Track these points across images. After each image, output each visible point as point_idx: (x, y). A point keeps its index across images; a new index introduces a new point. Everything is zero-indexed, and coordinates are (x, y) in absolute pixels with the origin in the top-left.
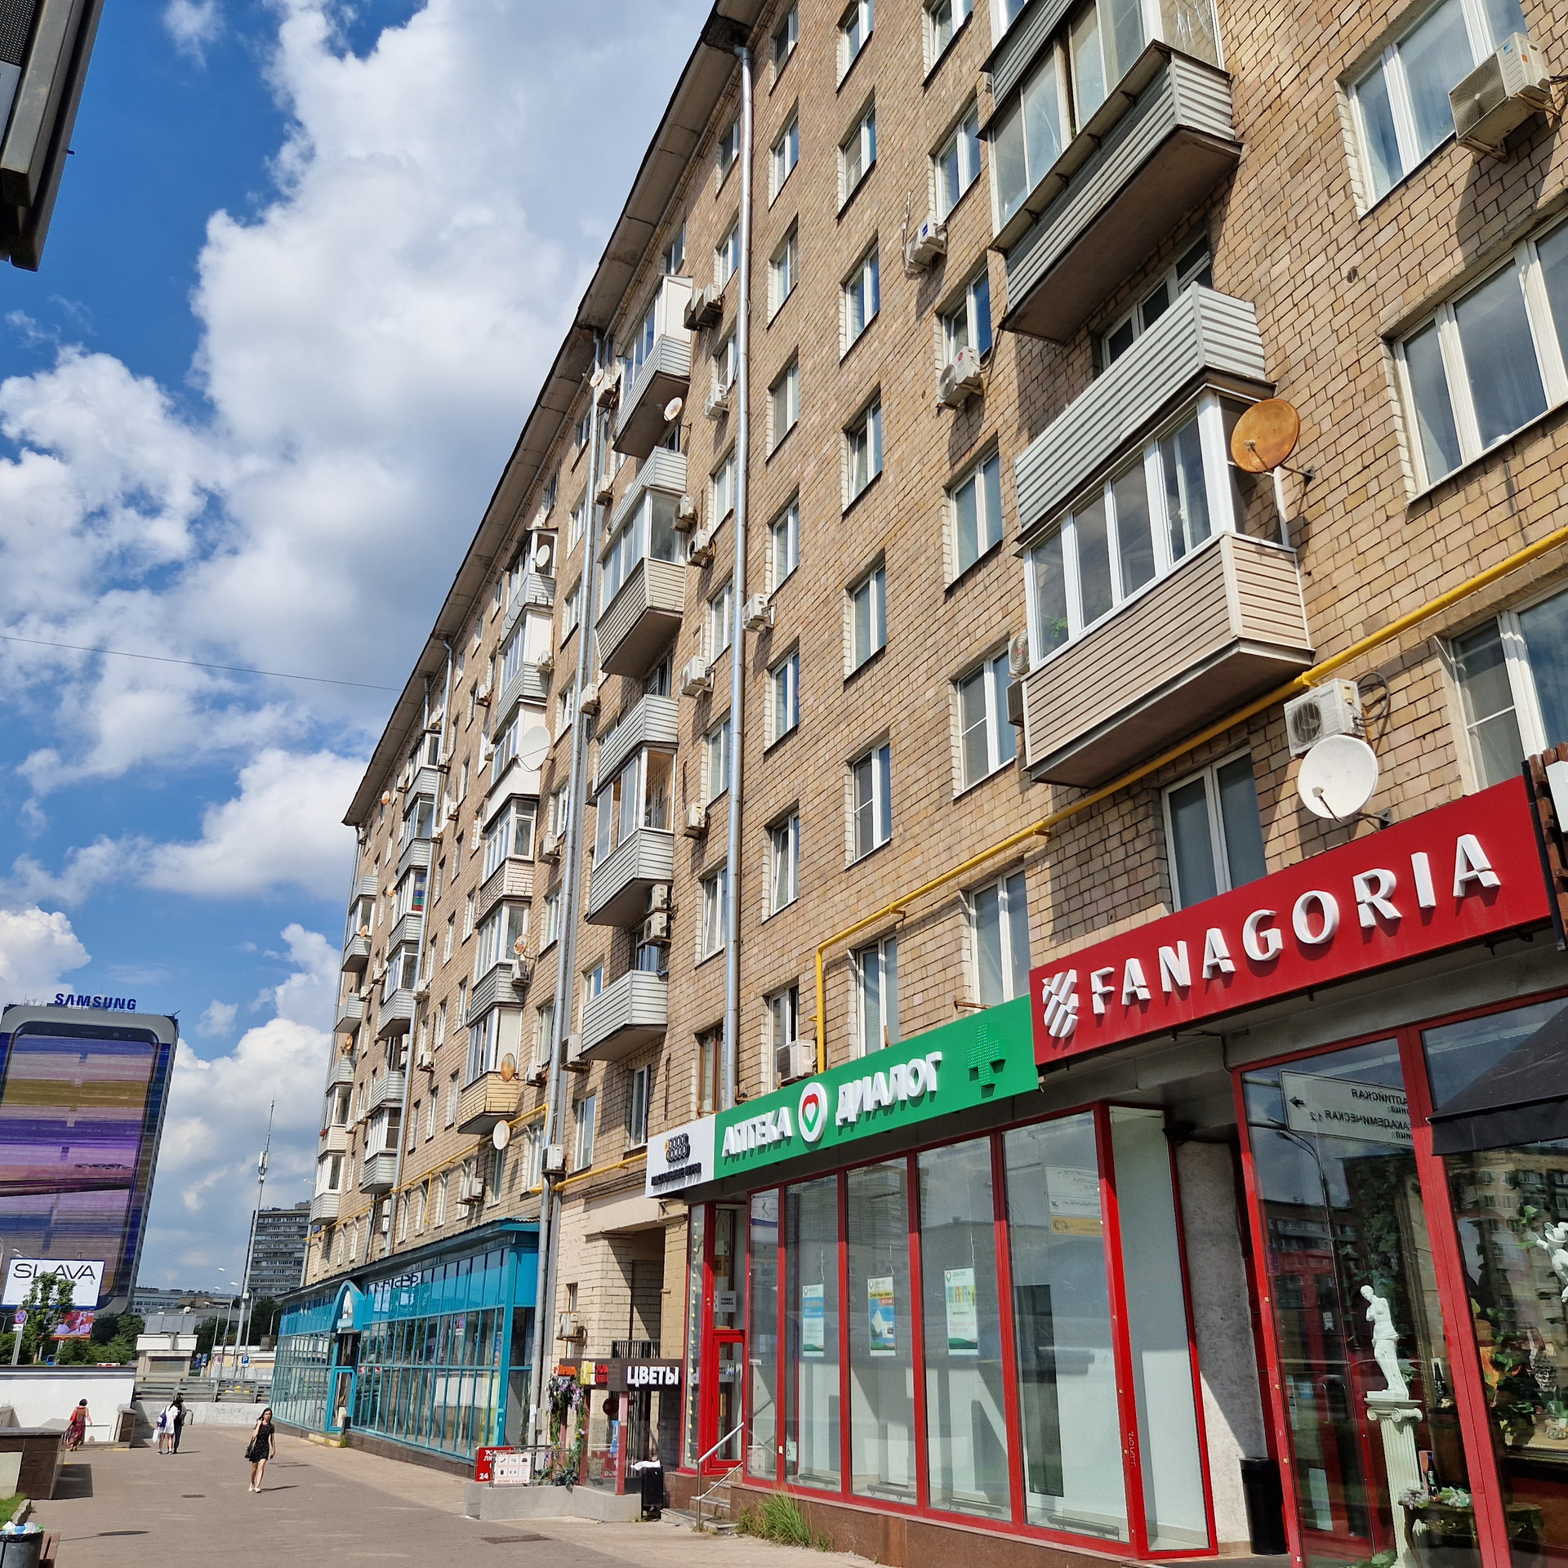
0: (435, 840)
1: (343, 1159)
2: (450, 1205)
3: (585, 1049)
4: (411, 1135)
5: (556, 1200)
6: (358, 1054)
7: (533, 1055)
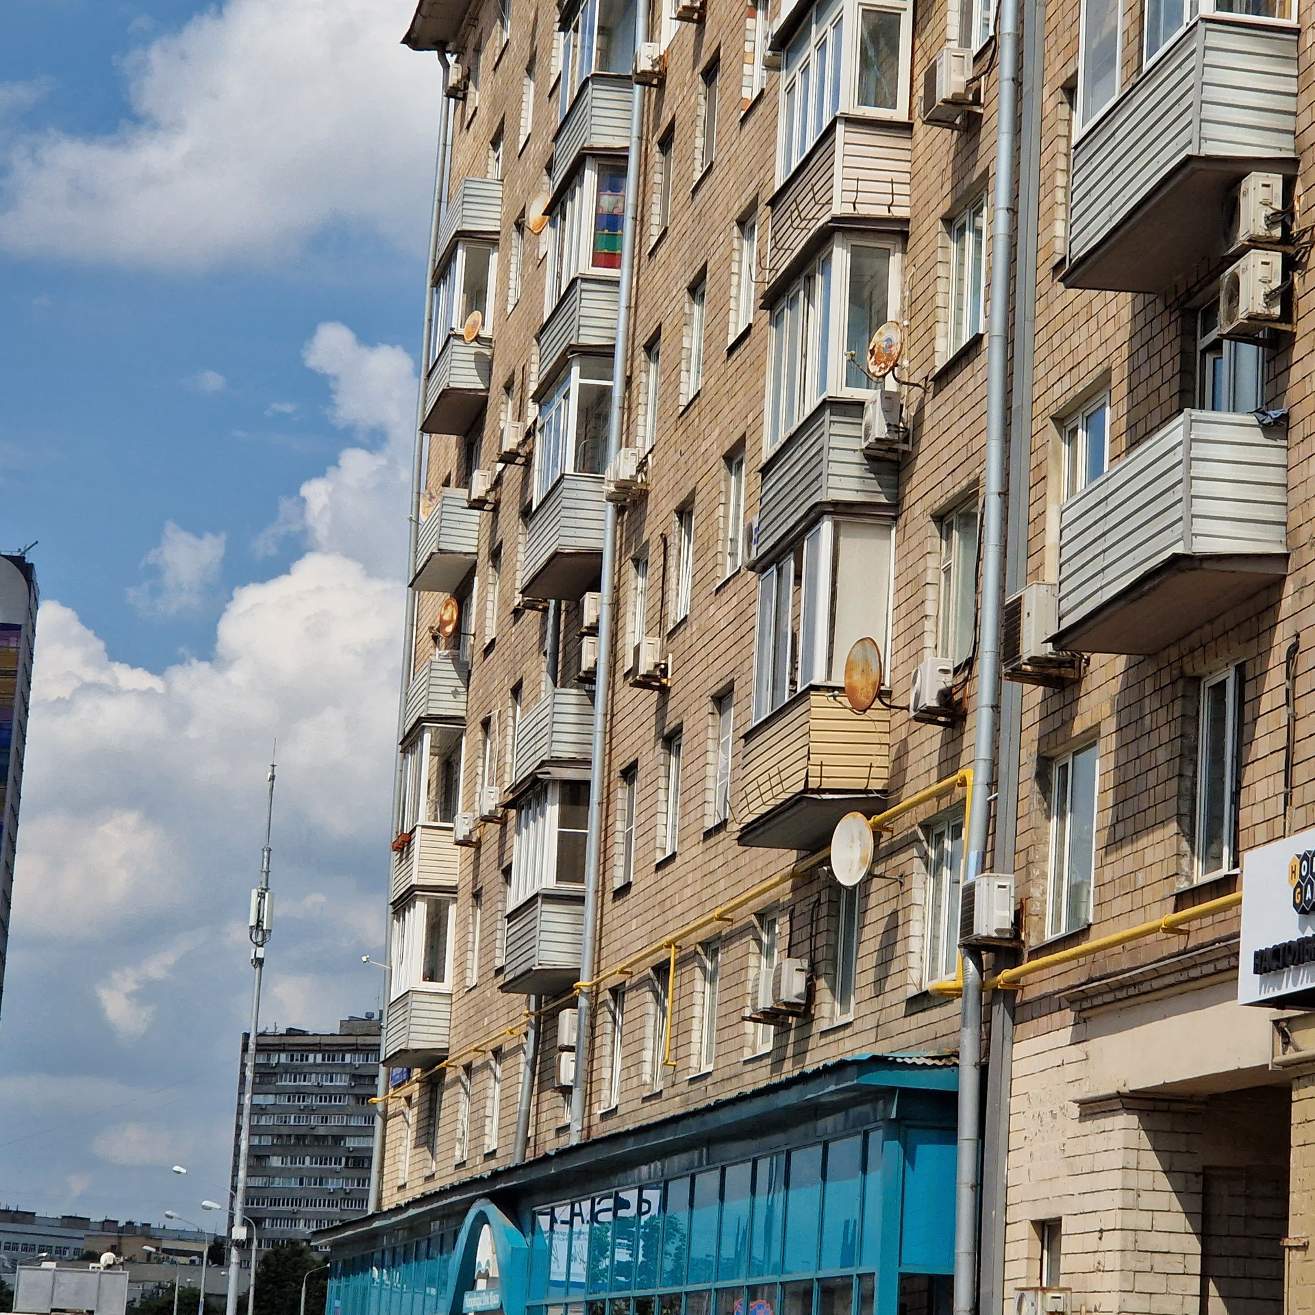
0: (644, 79)
1: (452, 910)
2: (724, 1027)
3: (1067, 622)
4: (619, 849)
5: (1000, 1014)
6: (473, 646)
7: (929, 641)
